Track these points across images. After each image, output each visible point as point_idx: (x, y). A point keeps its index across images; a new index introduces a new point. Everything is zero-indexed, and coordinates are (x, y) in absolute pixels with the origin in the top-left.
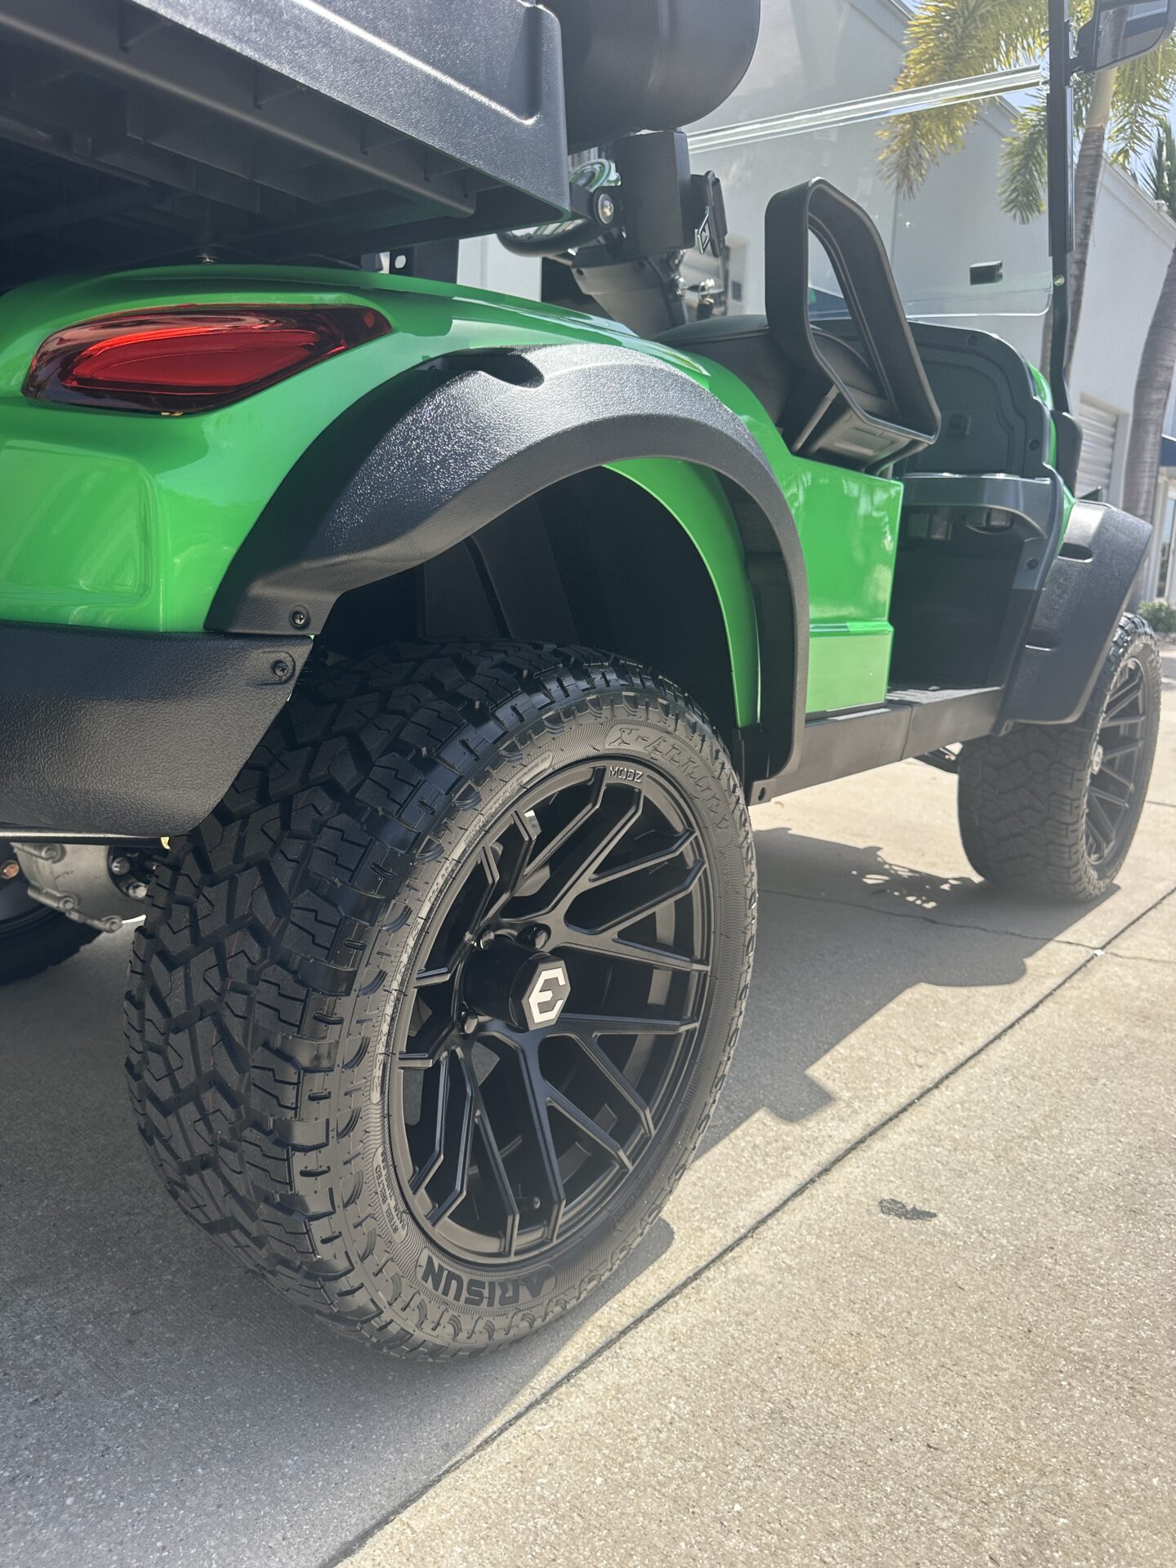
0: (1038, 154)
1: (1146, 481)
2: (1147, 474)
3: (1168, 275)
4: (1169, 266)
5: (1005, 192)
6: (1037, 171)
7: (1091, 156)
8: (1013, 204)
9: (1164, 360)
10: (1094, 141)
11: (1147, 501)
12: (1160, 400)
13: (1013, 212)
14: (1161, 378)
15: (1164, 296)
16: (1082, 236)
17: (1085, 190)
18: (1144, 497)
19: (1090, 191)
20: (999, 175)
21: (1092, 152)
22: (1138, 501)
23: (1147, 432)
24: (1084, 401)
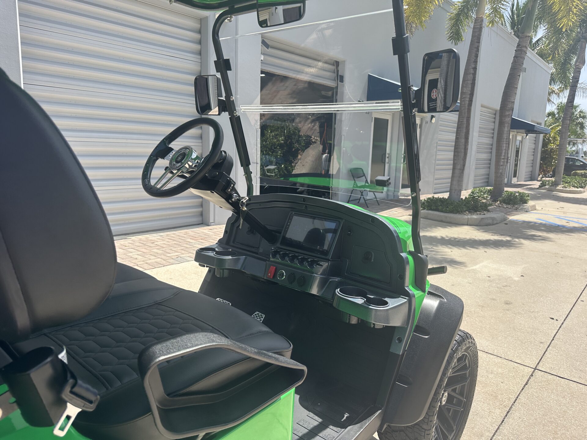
0: (461, 19)
1: (505, 145)
2: (505, 143)
3: (511, 67)
4: (512, 63)
5: (449, 32)
6: (460, 25)
7: (477, 28)
8: (451, 38)
9: (510, 99)
10: (479, 22)
11: (505, 153)
12: (509, 114)
13: (452, 41)
14: (510, 106)
15: (510, 75)
16: (475, 58)
17: (476, 41)
18: (504, 151)
19: (478, 41)
20: (446, 27)
21: (478, 26)
22: (501, 153)
23: (504, 127)
24: (482, 106)
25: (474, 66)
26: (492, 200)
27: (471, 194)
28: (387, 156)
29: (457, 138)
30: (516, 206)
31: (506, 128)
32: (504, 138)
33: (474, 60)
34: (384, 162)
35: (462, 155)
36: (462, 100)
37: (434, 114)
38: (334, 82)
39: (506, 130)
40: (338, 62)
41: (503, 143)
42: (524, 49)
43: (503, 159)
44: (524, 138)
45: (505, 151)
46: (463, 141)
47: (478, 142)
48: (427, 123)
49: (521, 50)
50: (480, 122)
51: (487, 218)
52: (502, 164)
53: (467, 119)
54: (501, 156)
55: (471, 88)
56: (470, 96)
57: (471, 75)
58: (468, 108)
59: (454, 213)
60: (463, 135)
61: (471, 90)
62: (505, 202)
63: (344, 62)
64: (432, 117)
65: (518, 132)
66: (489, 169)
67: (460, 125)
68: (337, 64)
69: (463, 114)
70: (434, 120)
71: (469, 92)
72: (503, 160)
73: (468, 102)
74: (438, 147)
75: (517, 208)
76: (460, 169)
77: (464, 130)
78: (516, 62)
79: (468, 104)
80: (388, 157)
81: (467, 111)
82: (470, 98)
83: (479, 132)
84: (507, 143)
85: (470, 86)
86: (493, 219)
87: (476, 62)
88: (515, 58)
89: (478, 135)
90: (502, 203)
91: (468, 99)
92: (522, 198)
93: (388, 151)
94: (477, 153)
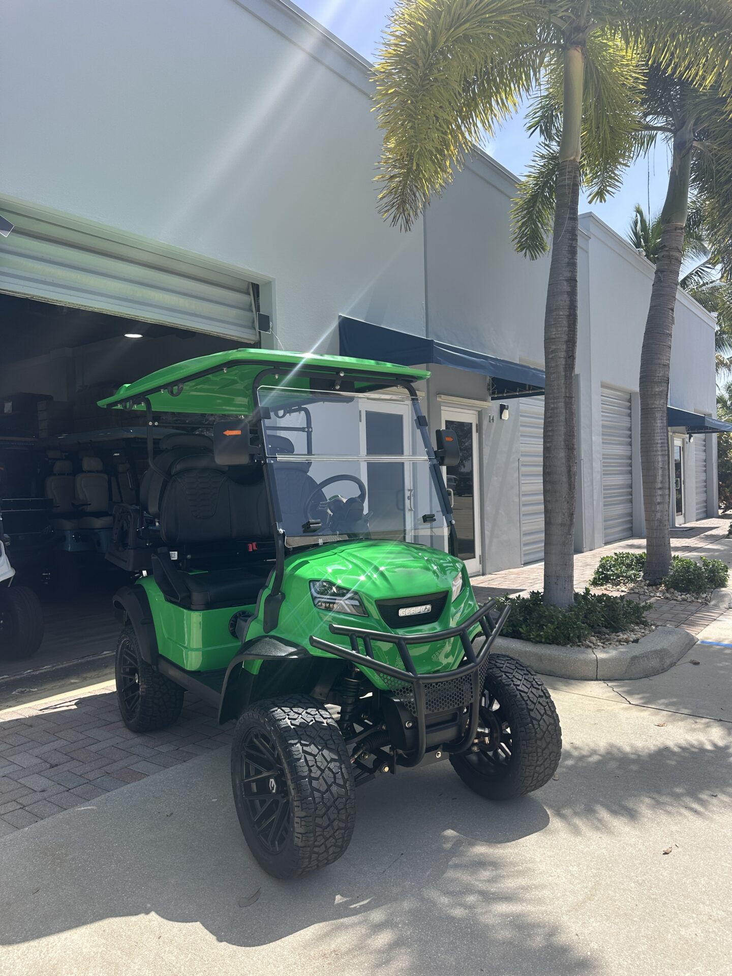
0: (539, 209)
1: (660, 459)
2: (660, 453)
3: (653, 292)
4: (653, 285)
5: (516, 238)
6: (539, 222)
8: (522, 247)
9: (659, 359)
11: (663, 475)
12: (661, 392)
13: (524, 251)
14: (660, 373)
18: (660, 472)
22: (655, 477)
24: (604, 386)
25: (568, 275)
26: (647, 582)
27: (600, 570)
28: (407, 494)
29: (546, 449)
30: (704, 595)
31: (658, 421)
32: (657, 443)
33: (567, 260)
34: (401, 507)
35: (564, 488)
36: (550, 356)
37: (504, 402)
38: (252, 331)
39: (659, 425)
40: (257, 286)
41: (655, 453)
42: (676, 254)
43: (660, 489)
44: (687, 443)
45: (663, 471)
46: (562, 454)
47: (603, 455)
48: (491, 420)
49: (669, 256)
50: (603, 416)
51: (645, 656)
52: (659, 500)
53: (566, 403)
54: (655, 482)
55: (569, 327)
56: (568, 347)
57: (565, 297)
58: (566, 376)
59: (558, 644)
60: (560, 439)
61: (569, 331)
62: (677, 588)
63: (269, 284)
64: (503, 408)
65: (674, 432)
66: (631, 504)
67: (551, 417)
68: (255, 289)
69: (555, 391)
70: (506, 415)
71: (565, 338)
72: (660, 492)
73: (562, 361)
74: (523, 469)
75: (705, 599)
76: (562, 525)
77: (562, 429)
78: (661, 282)
79: (566, 365)
80: (409, 498)
81: (563, 381)
82: (567, 352)
83: (603, 435)
84: (664, 453)
85: (565, 323)
86: (661, 654)
87: (572, 265)
88: (659, 274)
89: (601, 441)
90: (672, 590)
91: (562, 354)
92: (714, 575)
93: (408, 484)
94: (604, 474)
